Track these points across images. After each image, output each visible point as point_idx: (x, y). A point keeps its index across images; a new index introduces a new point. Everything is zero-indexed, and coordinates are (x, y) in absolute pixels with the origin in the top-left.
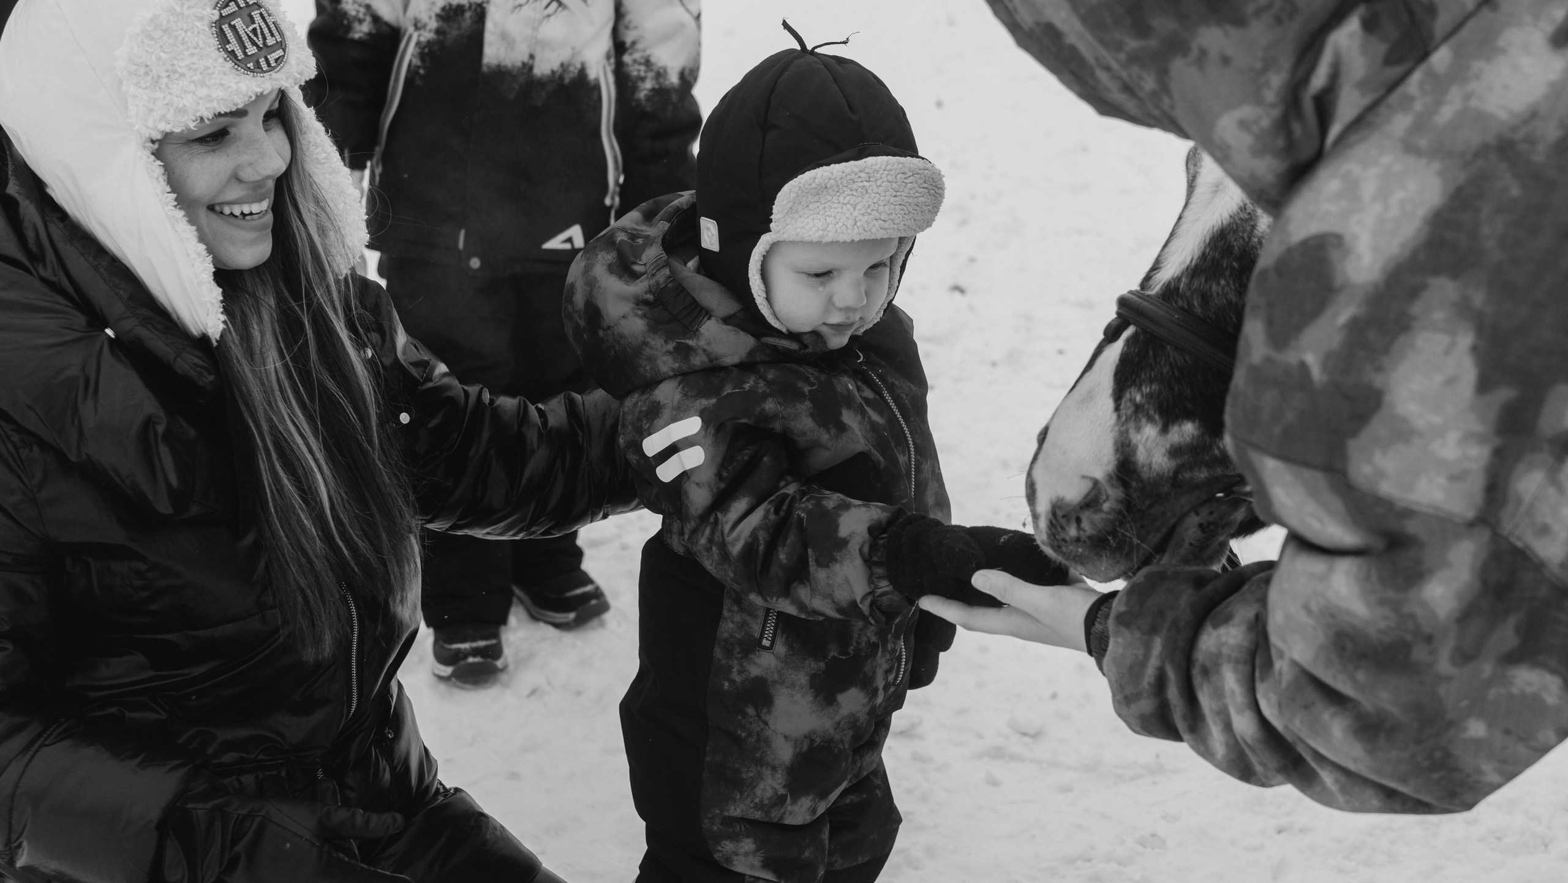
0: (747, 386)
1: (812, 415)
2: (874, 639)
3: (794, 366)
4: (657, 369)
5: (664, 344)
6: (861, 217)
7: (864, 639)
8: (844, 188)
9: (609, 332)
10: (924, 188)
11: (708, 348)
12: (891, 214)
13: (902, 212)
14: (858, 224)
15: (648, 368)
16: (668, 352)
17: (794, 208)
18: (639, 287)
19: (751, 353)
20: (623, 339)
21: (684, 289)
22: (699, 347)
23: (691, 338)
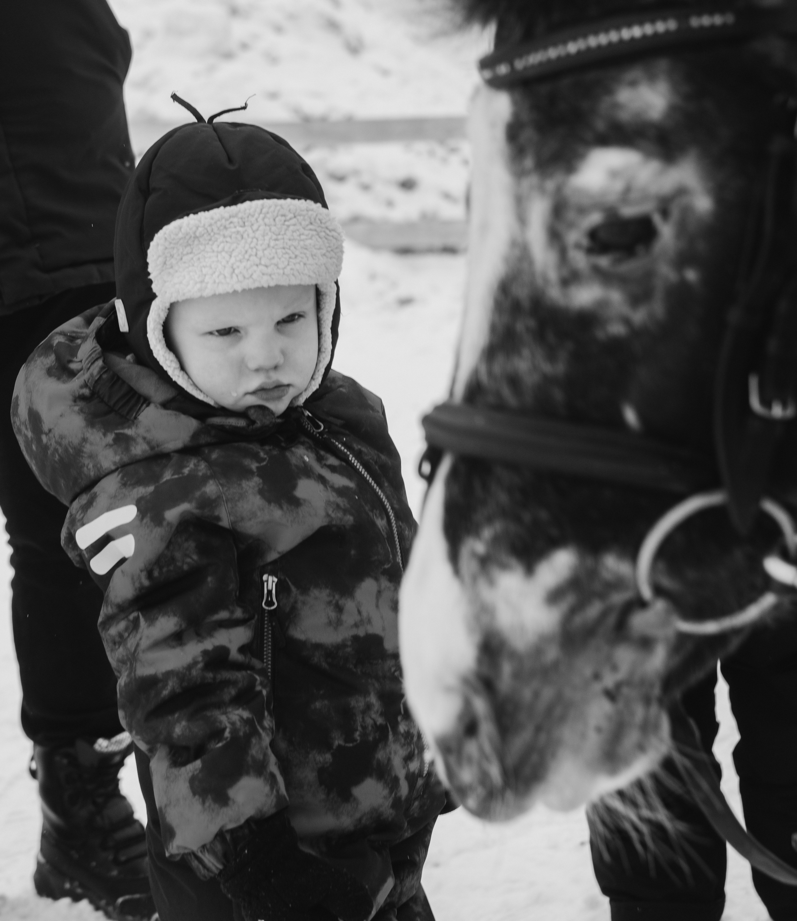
0: (186, 471)
1: (261, 492)
2: (380, 721)
3: (243, 445)
4: (99, 466)
5: (103, 437)
6: (238, 264)
7: (369, 721)
8: (216, 236)
9: (51, 435)
10: (311, 230)
11: (148, 436)
12: (273, 258)
13: (287, 256)
14: (237, 271)
15: (91, 466)
16: (108, 446)
17: (168, 263)
18: (75, 384)
19: (195, 436)
20: (64, 440)
21: (119, 378)
22: (139, 435)
23: (129, 427)
